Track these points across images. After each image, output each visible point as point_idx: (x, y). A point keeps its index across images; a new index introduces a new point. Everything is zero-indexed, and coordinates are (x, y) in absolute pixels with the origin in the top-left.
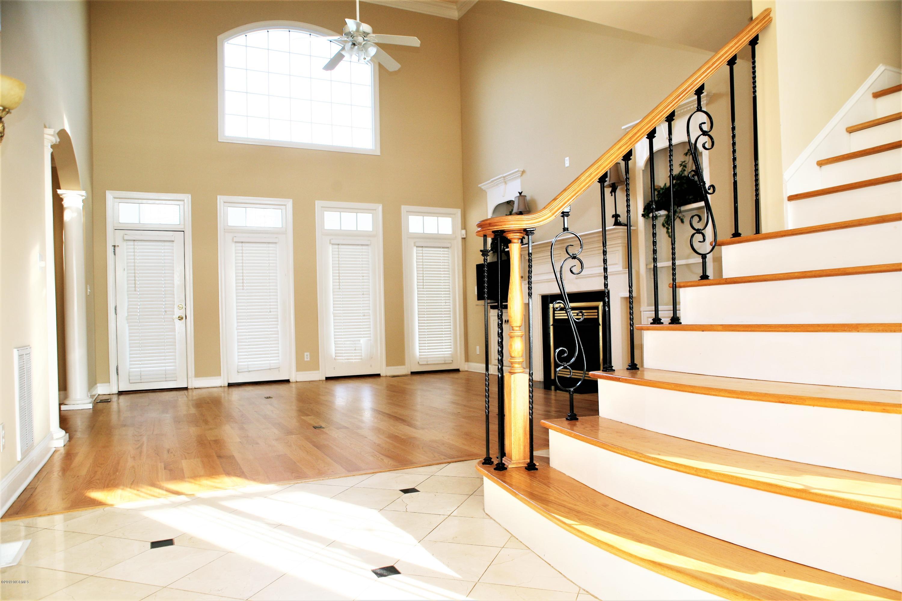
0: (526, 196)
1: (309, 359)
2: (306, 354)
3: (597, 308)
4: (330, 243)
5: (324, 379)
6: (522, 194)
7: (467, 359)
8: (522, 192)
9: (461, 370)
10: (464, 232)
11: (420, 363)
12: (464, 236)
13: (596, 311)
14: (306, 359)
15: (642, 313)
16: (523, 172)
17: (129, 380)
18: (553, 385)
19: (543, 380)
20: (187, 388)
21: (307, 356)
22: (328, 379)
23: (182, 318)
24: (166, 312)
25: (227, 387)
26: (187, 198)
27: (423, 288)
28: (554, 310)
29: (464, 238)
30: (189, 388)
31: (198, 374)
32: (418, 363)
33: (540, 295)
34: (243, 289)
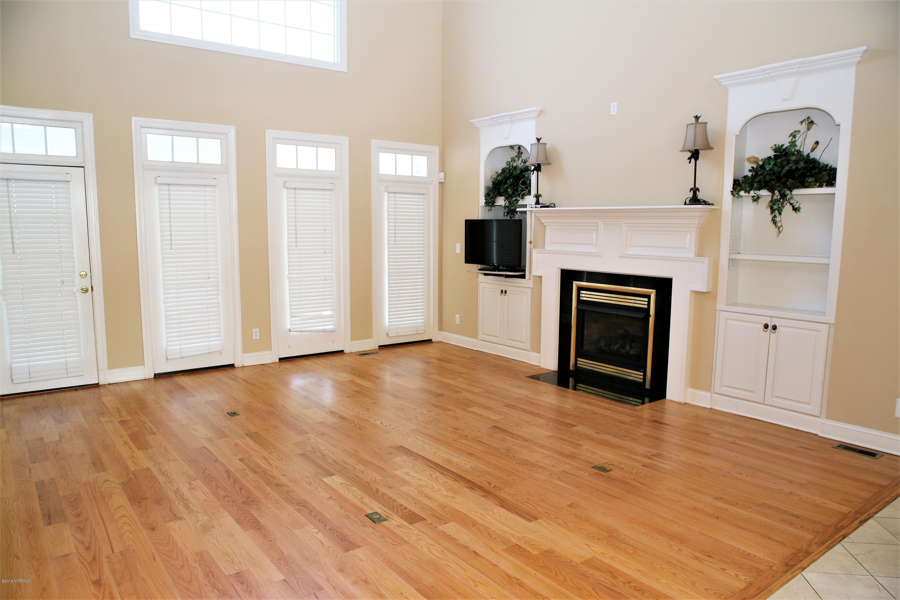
0: (546, 144)
1: (258, 337)
2: (254, 330)
3: (648, 297)
4: (284, 187)
5: (278, 361)
6: (541, 141)
7: (441, 328)
8: (541, 139)
9: (433, 340)
10: (442, 175)
11: (390, 335)
12: (443, 181)
13: (647, 299)
14: (254, 338)
15: (718, 312)
16: (541, 112)
17: (12, 381)
18: (572, 378)
19: (557, 370)
20: (98, 384)
21: (256, 333)
22: (281, 359)
23: (87, 291)
24: (63, 282)
25: (153, 380)
26: (88, 119)
27: (395, 244)
28: (580, 289)
29: (442, 183)
30: (100, 384)
31: (112, 365)
32: (387, 335)
33: (559, 268)
34: (171, 249)
